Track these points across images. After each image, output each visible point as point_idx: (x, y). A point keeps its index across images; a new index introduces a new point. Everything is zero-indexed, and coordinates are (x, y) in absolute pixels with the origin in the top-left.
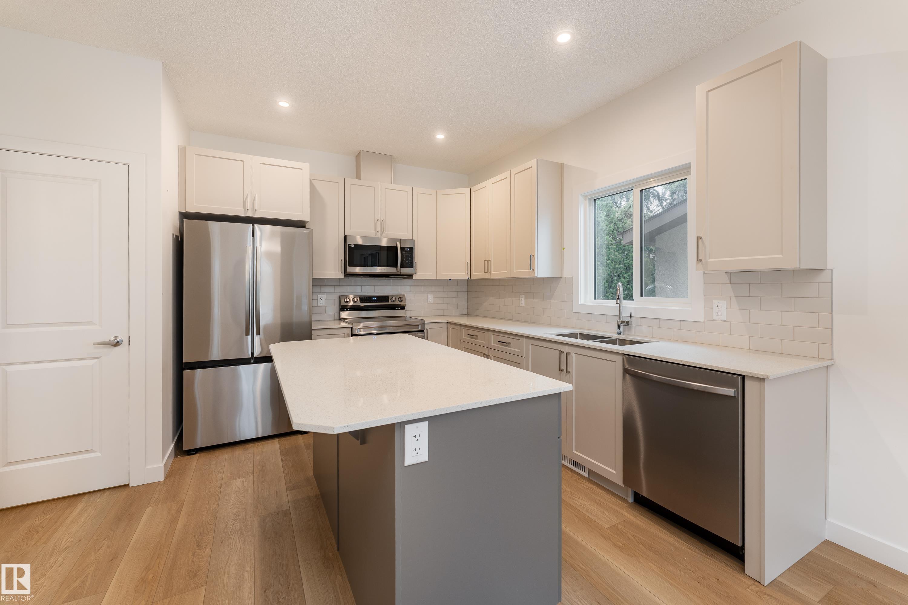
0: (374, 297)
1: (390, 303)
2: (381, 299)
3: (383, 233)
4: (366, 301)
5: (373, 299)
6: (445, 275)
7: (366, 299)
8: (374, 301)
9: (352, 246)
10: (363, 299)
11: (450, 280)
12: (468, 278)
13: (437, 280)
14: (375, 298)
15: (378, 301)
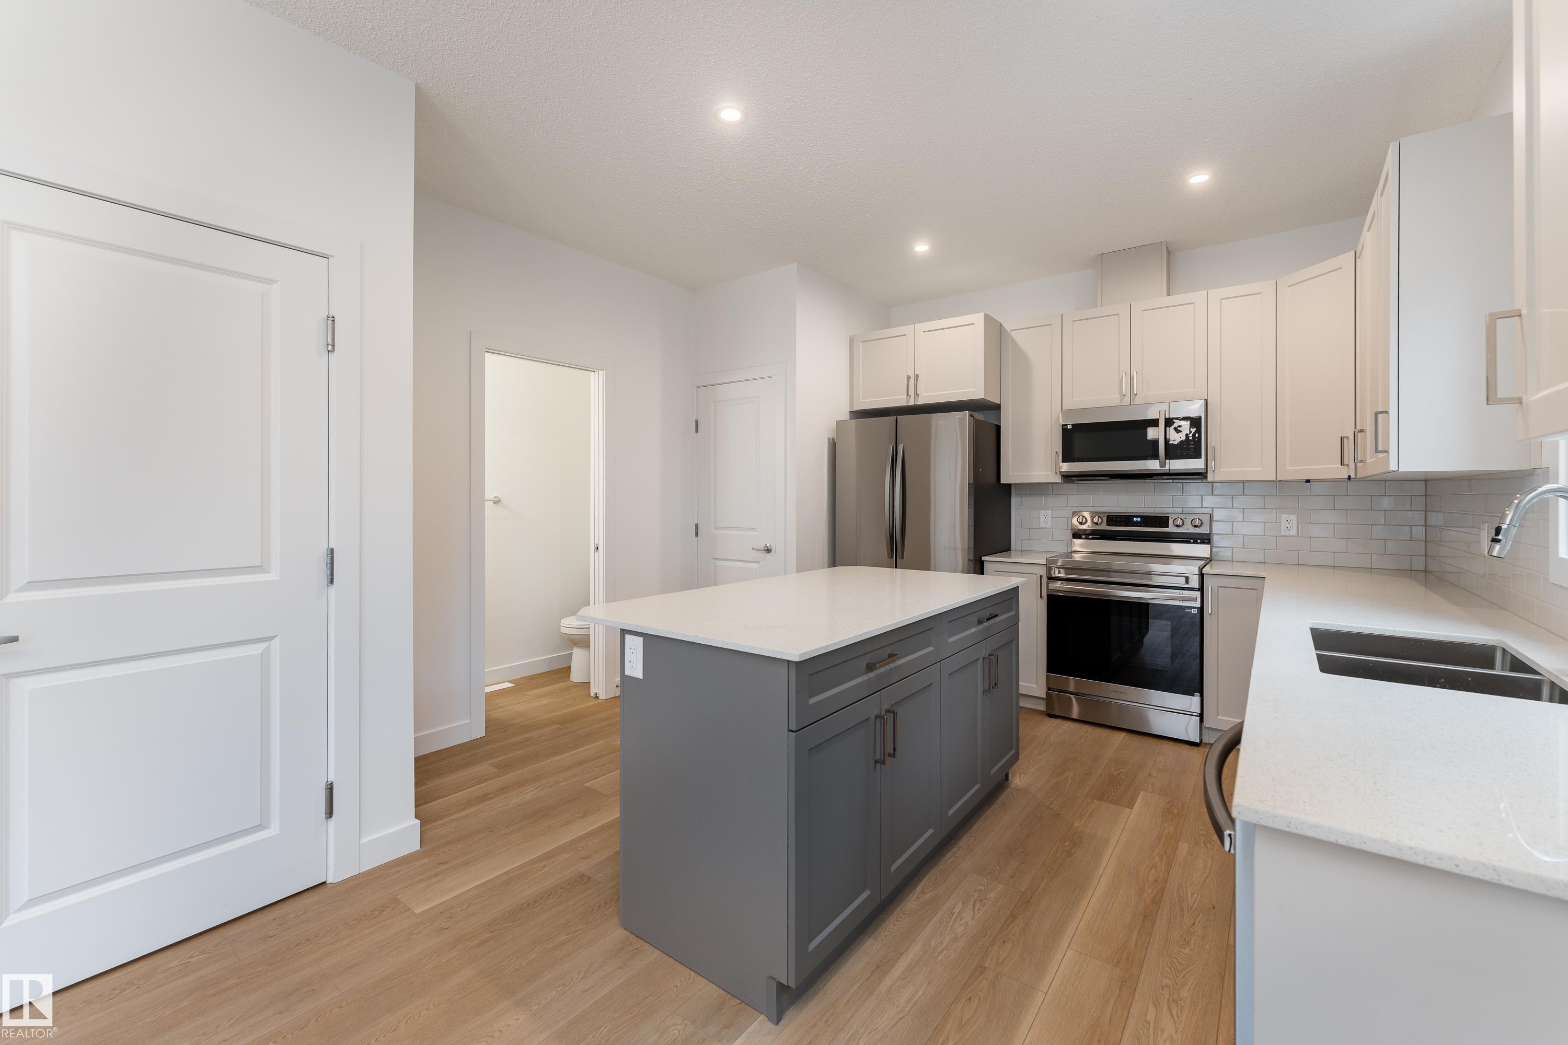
0: (1137, 517)
1: (1171, 529)
2: (1149, 520)
3: (1137, 397)
4: (1118, 524)
5: (1135, 519)
6: (1294, 470)
7: (1119, 519)
8: (1135, 524)
9: (1069, 427)
10: (1114, 519)
11: (1308, 481)
12: (1349, 477)
13: (1276, 481)
14: (1139, 519)
15: (1143, 525)
